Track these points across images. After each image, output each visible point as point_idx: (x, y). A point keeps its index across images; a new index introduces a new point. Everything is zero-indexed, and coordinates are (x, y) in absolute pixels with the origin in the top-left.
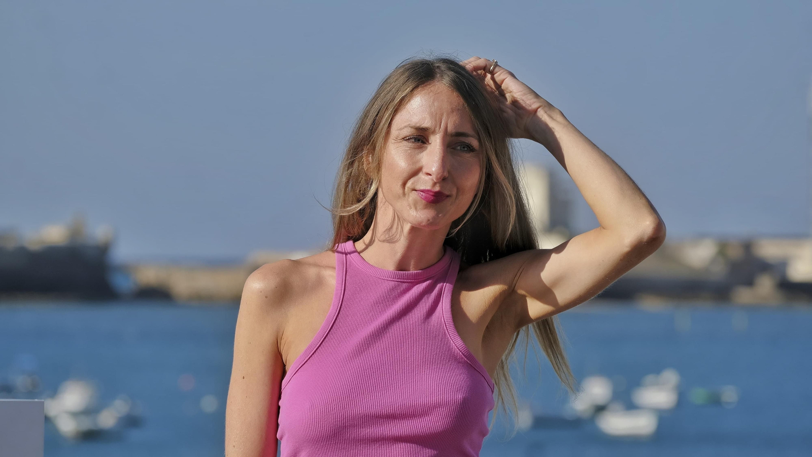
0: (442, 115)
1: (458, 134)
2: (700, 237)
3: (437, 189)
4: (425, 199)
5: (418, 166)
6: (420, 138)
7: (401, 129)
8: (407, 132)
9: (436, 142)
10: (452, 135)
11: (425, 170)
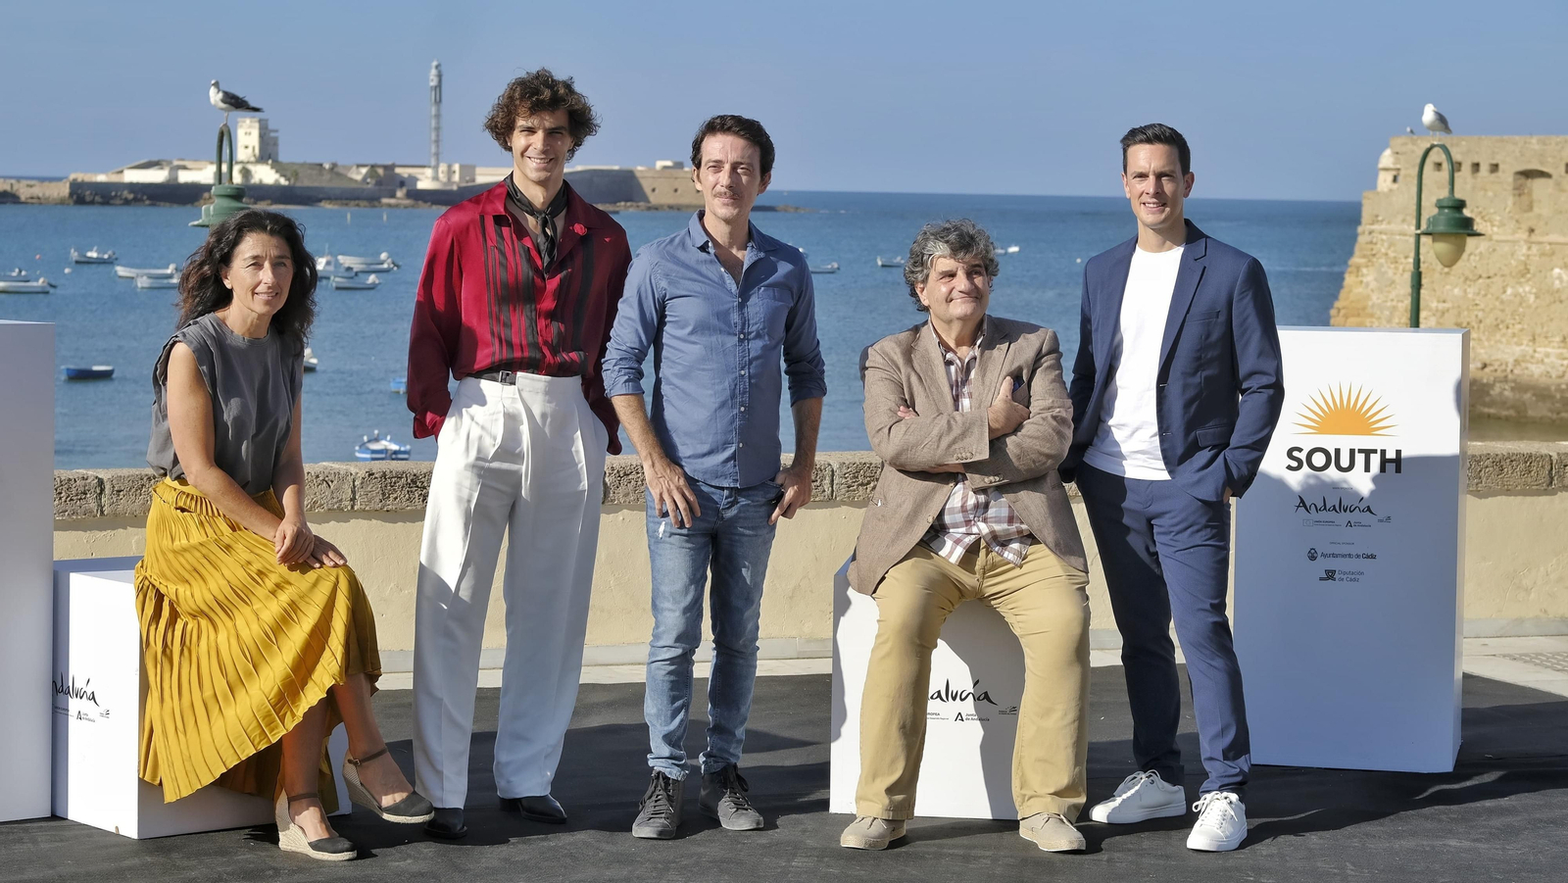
2: (360, 166)
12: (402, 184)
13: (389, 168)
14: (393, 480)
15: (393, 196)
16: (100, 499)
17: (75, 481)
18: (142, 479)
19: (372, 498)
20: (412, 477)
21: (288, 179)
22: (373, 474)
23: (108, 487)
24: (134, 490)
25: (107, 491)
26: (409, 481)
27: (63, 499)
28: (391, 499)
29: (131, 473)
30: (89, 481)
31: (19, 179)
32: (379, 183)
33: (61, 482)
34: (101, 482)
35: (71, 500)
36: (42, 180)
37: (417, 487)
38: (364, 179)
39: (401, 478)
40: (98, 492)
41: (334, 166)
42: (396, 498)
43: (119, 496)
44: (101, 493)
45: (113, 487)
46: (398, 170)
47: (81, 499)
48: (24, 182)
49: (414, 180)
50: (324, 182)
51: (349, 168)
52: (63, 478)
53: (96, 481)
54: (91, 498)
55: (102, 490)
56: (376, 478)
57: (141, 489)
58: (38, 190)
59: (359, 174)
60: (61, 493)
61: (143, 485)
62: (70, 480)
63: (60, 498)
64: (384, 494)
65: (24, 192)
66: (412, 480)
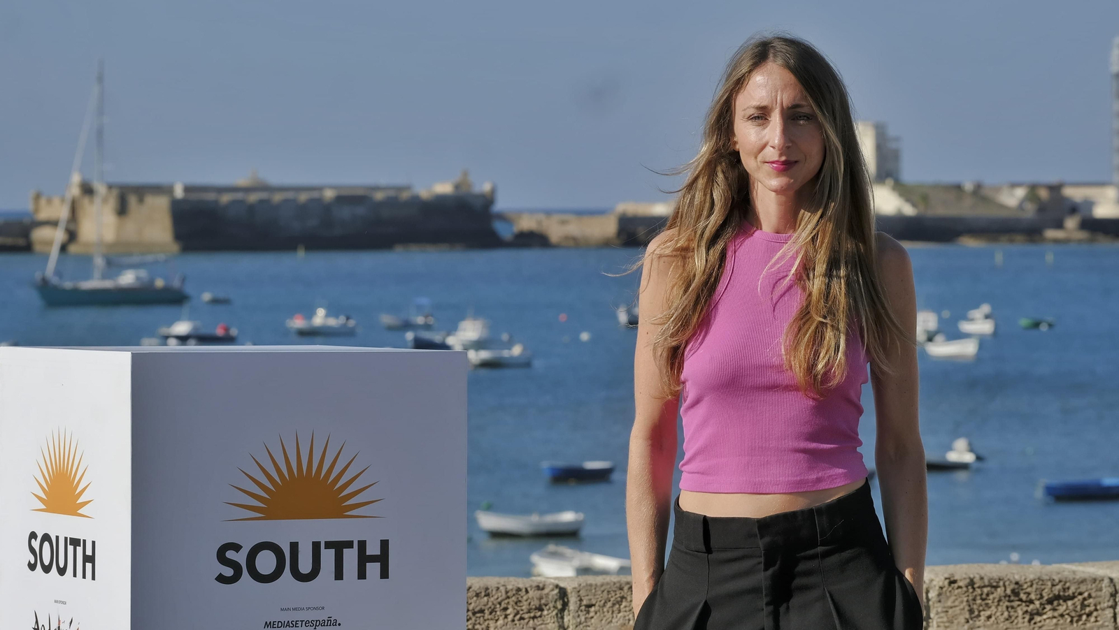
0: (777, 91)
1: (795, 106)
2: (1014, 185)
3: (783, 158)
4: (776, 169)
5: (764, 141)
6: (761, 115)
7: (745, 110)
8: (752, 111)
9: (776, 119)
10: (789, 108)
11: (770, 144)
12: (1073, 209)
13: (1055, 189)
14: (985, 590)
15: (1059, 225)
16: (562, 618)
17: (527, 591)
18: (621, 589)
19: (955, 617)
20: (1013, 586)
21: (914, 205)
22: (955, 582)
23: (573, 600)
24: (609, 604)
25: (572, 606)
26: (1008, 592)
27: (510, 617)
28: (983, 618)
29: (605, 581)
30: (546, 591)
31: (549, 213)
32: (1042, 208)
33: (507, 592)
34: (563, 593)
35: (522, 618)
36: (580, 213)
37: (1021, 600)
38: (1021, 207)
39: (996, 587)
40: (559, 606)
41: (978, 187)
42: (989, 617)
43: (588, 612)
44: (563, 610)
45: (581, 600)
46: (1069, 192)
47: (534, 617)
48: (556, 218)
49: (1089, 204)
50: (965, 209)
51: (998, 189)
52: (509, 587)
53: (556, 591)
54: (549, 615)
55: (565, 605)
56: (959, 587)
57: (620, 603)
58: (575, 228)
59: (1013, 198)
60: (506, 609)
61: (623, 598)
62: (519, 590)
63: (506, 616)
64: (971, 611)
65: (555, 231)
66: (1013, 591)
